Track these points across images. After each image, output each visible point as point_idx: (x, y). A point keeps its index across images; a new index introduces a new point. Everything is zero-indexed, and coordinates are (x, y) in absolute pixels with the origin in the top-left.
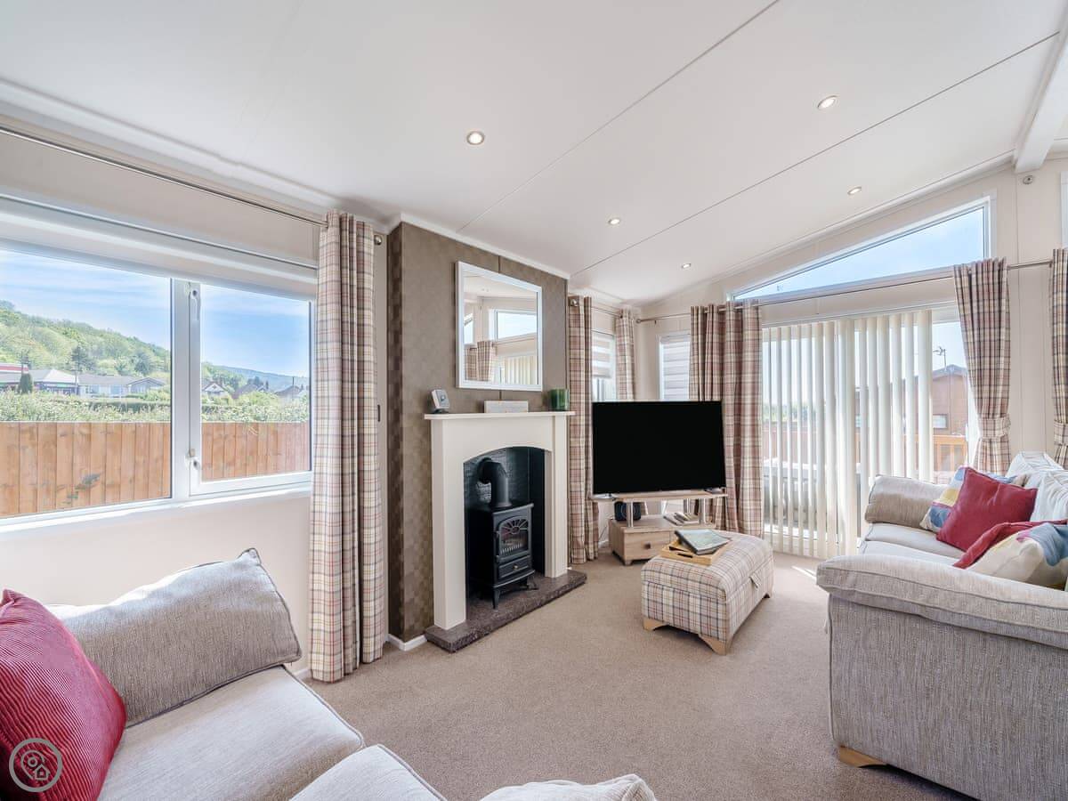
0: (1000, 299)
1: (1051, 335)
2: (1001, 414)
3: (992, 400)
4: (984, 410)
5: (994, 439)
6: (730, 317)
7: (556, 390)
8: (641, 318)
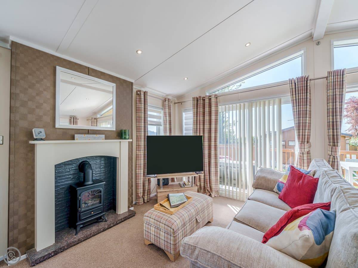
0: (307, 93)
1: (327, 108)
2: (307, 142)
3: (304, 136)
4: (301, 140)
5: (304, 153)
6: (207, 101)
7: (122, 130)
8: (176, 102)
